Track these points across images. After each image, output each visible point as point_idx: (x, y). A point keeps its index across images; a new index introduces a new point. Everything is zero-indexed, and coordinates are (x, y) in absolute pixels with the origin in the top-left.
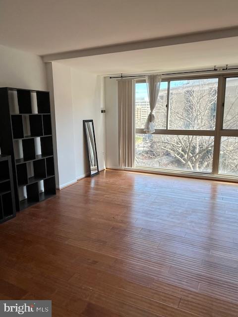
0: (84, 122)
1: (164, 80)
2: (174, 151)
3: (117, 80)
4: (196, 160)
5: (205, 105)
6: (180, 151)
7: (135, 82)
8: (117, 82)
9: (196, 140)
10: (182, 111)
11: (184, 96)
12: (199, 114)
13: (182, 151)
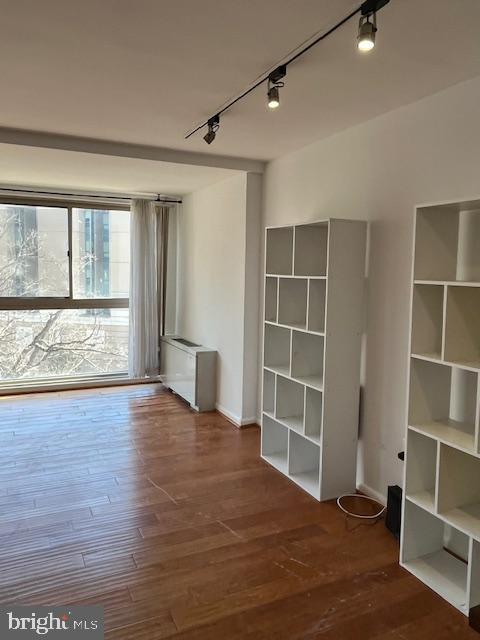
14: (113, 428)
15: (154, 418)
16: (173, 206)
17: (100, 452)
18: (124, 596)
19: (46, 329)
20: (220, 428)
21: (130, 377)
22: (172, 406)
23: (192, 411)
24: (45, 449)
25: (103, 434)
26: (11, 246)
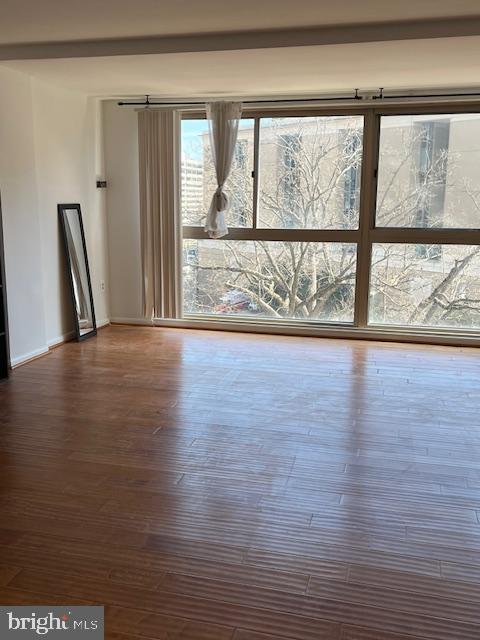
0: (61, 208)
1: (246, 115)
2: (257, 290)
3: (136, 110)
5: (331, 175)
6: (271, 291)
7: (180, 117)
8: (137, 113)
9: (310, 261)
10: (275, 187)
11: (279, 149)
12: (316, 196)
13: (276, 292)
19: (448, 280)
26: (416, 171)
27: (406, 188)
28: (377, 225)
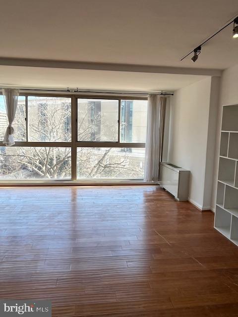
1: (21, 94)
2: (31, 163)
4: (54, 171)
5: (59, 119)
6: (38, 163)
9: (53, 152)
10: (37, 124)
11: (39, 109)
12: (54, 127)
13: (40, 164)
14: (138, 205)
15: (157, 202)
16: (169, 97)
17: (133, 215)
18: (146, 285)
19: (104, 157)
20: (191, 210)
21: (145, 181)
22: (165, 197)
23: (176, 201)
24: (107, 211)
25: (133, 207)
26: (90, 119)
27: (87, 124)
28: (78, 140)
